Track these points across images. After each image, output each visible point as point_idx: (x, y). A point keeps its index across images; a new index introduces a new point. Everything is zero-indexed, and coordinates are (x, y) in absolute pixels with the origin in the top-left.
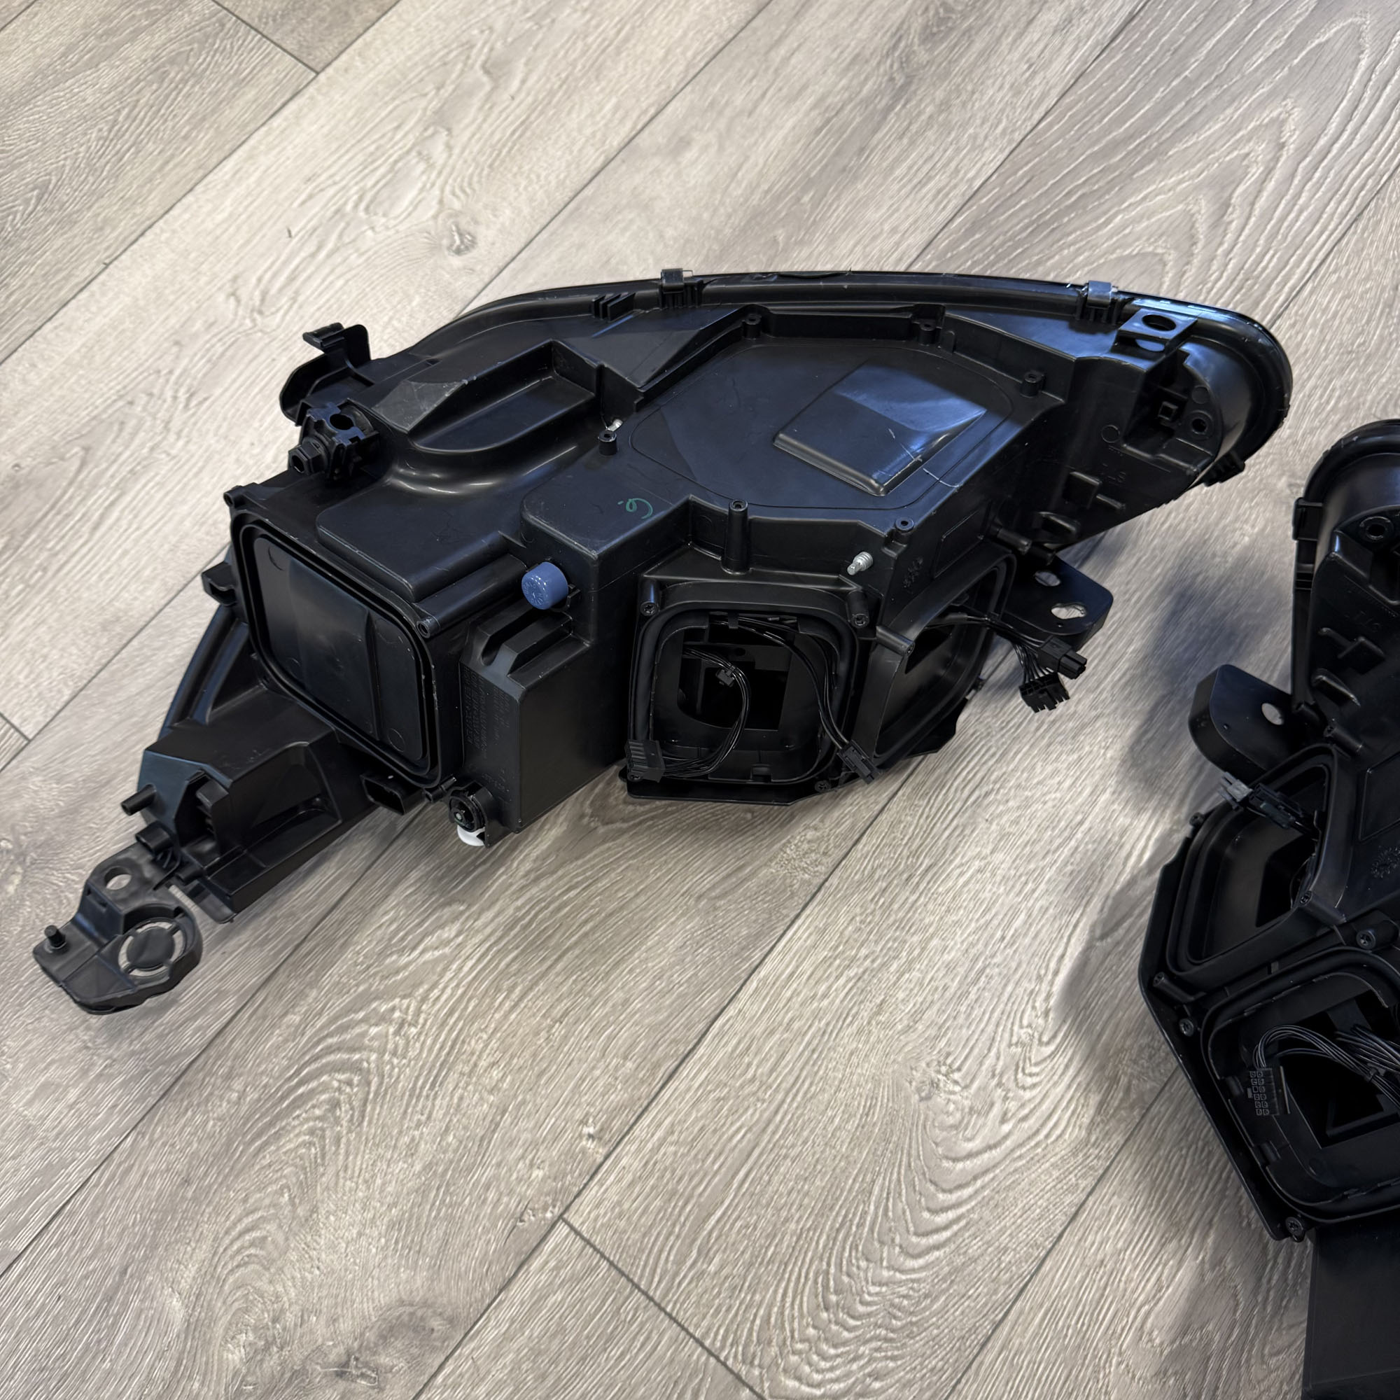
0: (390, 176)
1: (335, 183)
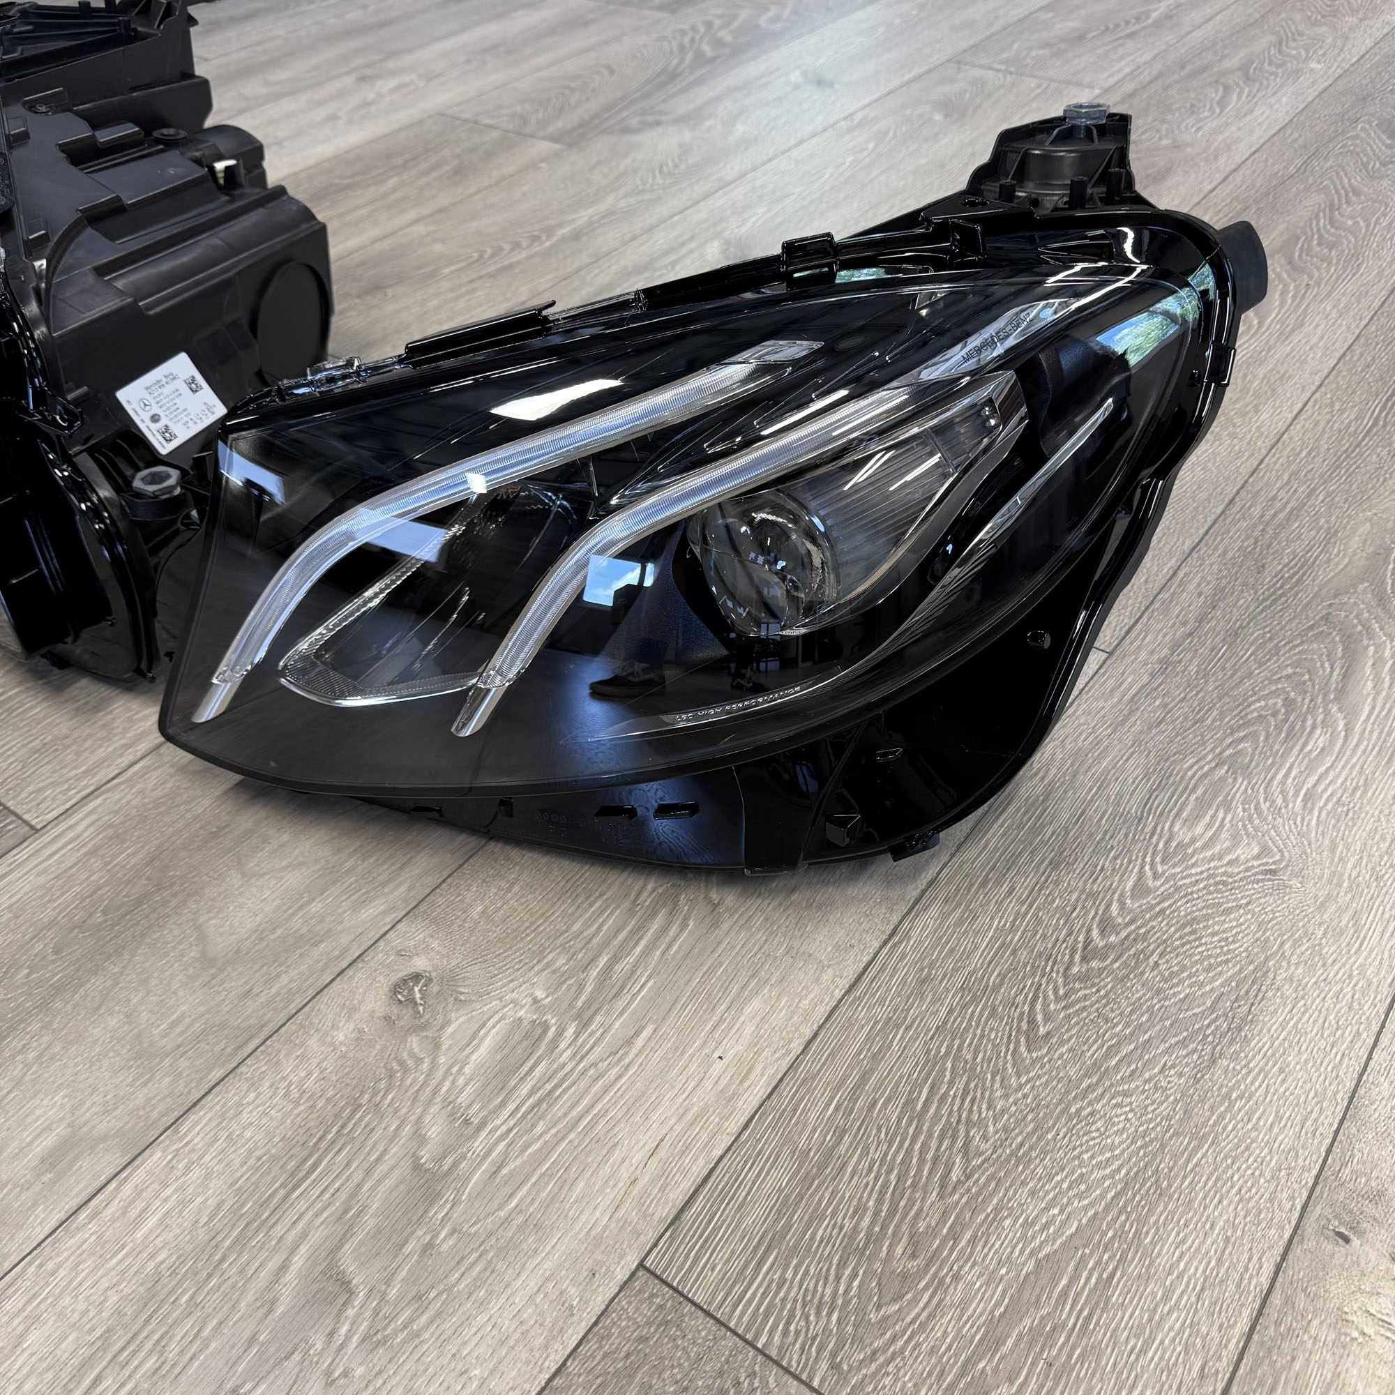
0: (512, 1083)
1: (595, 1065)
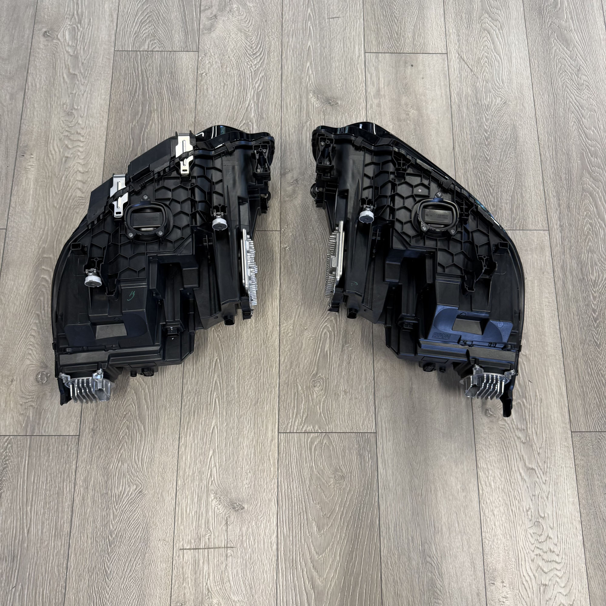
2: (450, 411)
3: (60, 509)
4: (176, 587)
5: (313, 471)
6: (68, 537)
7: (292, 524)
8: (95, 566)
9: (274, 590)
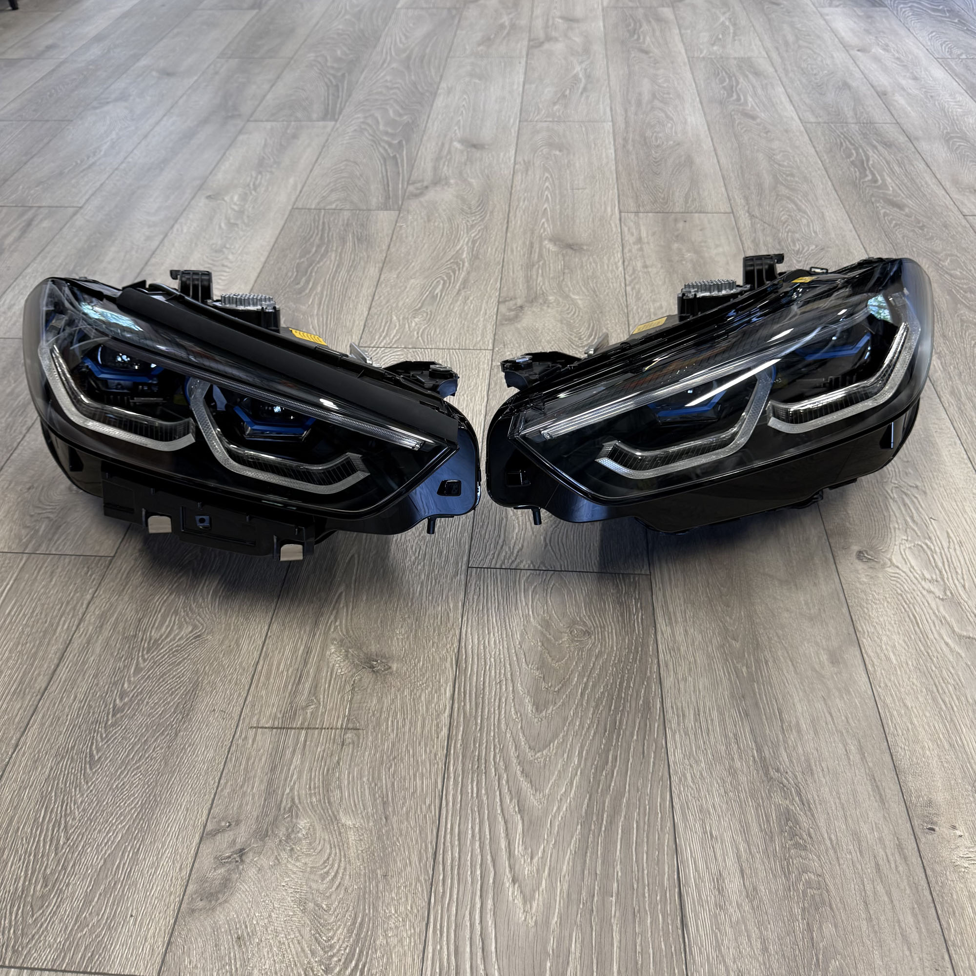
2: (789, 551)
3: (41, 654)
4: (227, 790)
5: (529, 622)
6: (39, 697)
7: (483, 698)
8: (73, 747)
9: (434, 811)
